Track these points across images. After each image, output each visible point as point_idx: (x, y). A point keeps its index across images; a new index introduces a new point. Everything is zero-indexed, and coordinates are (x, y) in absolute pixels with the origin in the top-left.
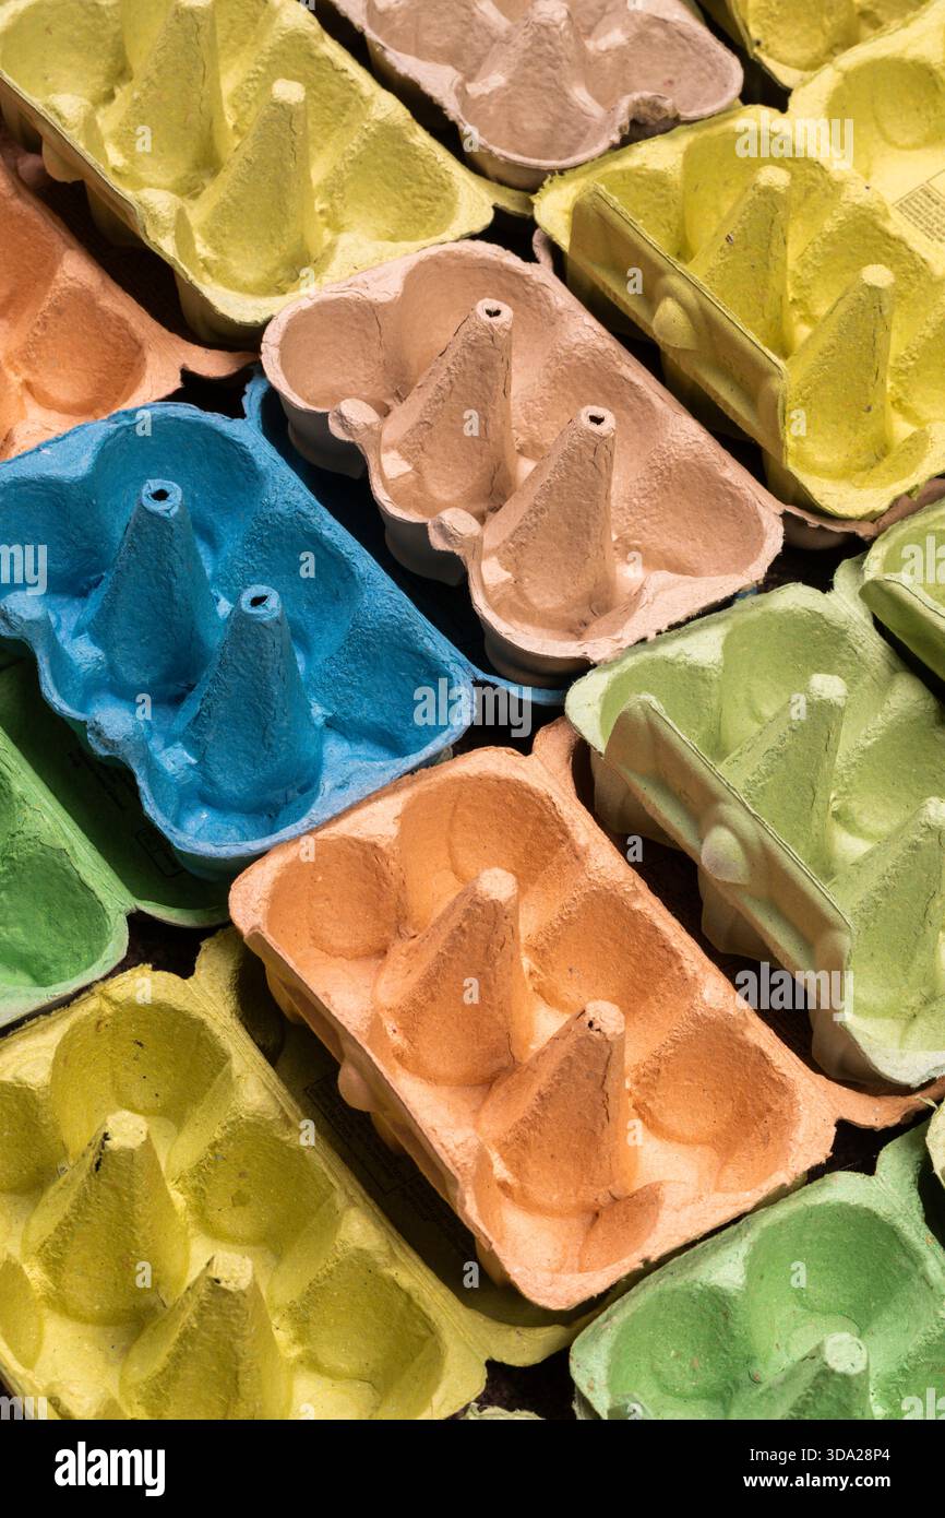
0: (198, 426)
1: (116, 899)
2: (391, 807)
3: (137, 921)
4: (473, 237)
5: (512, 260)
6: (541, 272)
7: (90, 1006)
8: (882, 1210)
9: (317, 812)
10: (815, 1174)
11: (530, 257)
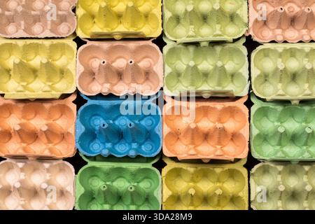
0: (85, 108)
1: (149, 166)
2: (165, 126)
3: (154, 165)
4: (78, 49)
5: (85, 46)
6: (89, 43)
7: (164, 180)
8: (260, 106)
9: (161, 137)
10: (250, 112)
11: (86, 43)
